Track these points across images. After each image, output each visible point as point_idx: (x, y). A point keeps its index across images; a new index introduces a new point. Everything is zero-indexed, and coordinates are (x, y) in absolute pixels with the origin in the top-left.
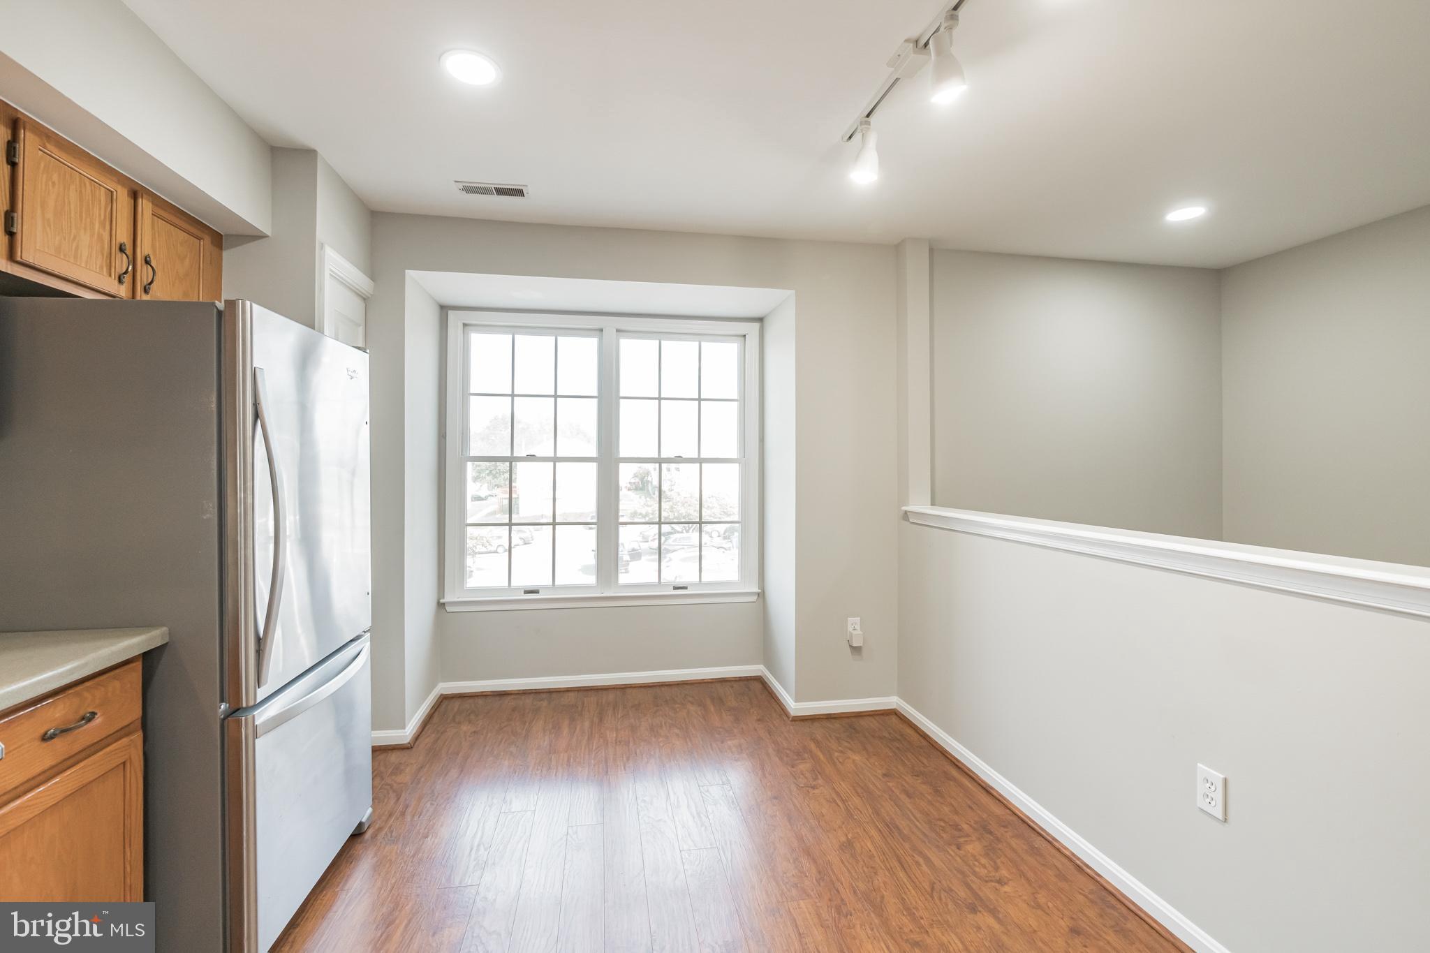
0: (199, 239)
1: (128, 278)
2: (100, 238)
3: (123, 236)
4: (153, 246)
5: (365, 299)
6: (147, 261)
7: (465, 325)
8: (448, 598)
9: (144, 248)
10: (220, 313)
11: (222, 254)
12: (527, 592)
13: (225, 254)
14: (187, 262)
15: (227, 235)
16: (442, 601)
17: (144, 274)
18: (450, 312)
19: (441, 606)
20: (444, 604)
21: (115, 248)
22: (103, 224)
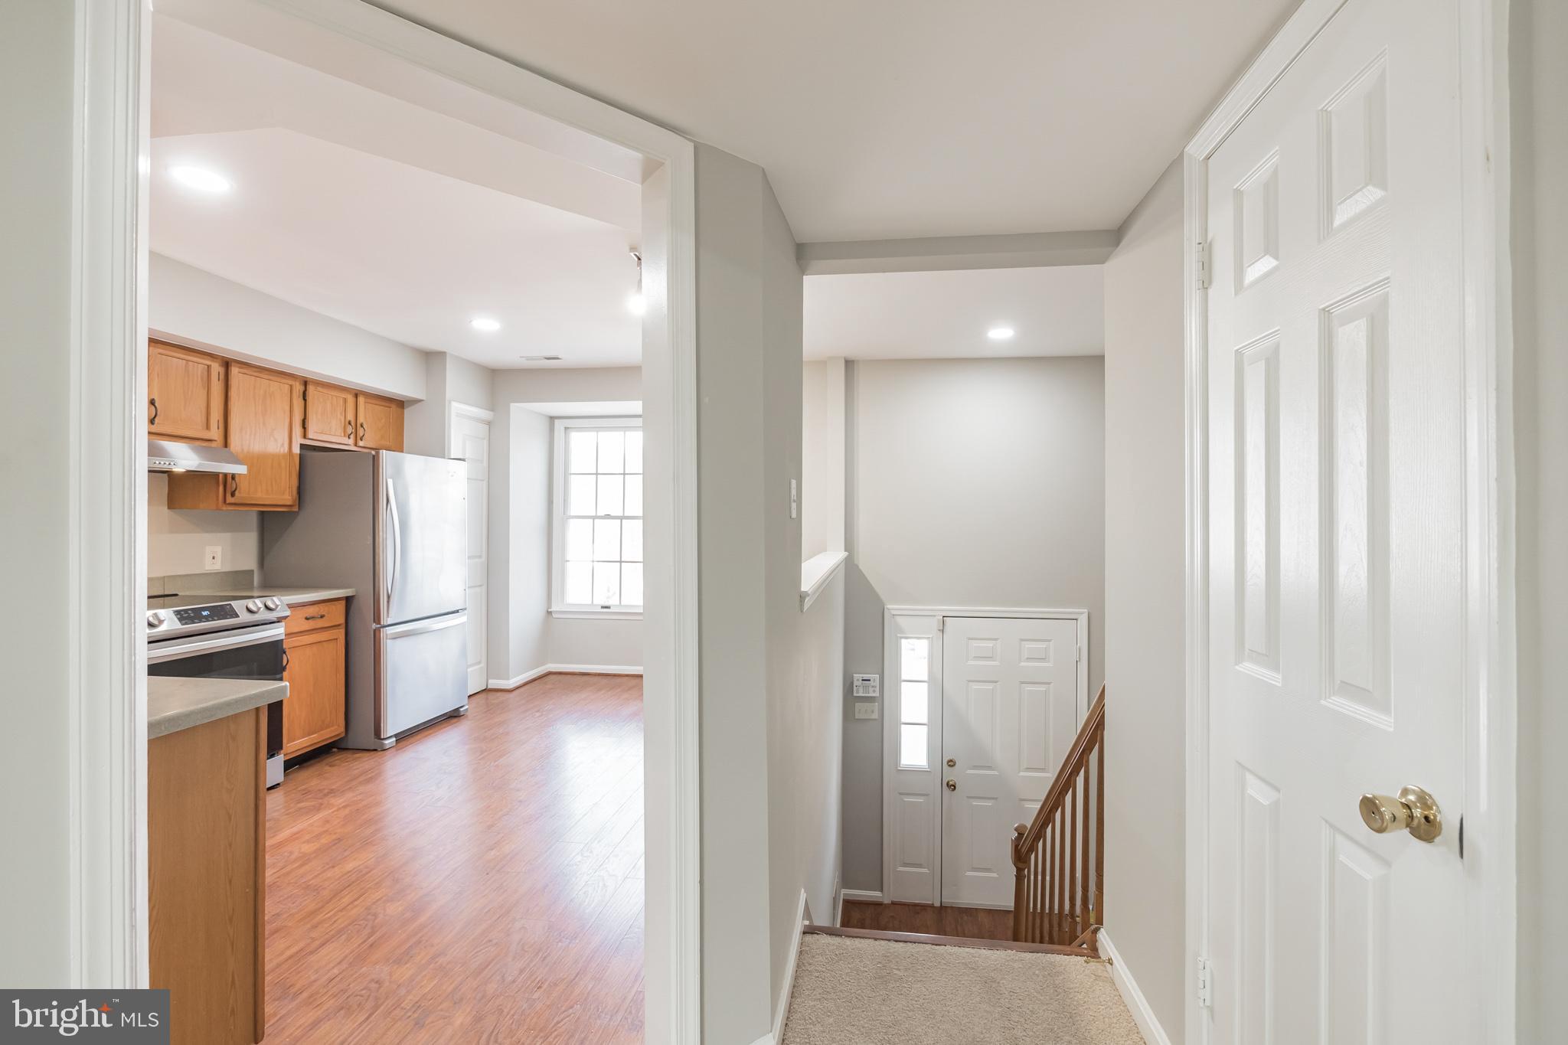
0: (390, 407)
1: (352, 436)
2: (340, 420)
3: (350, 417)
4: (365, 418)
5: (489, 423)
6: (362, 426)
7: (566, 428)
8: (553, 609)
9: (361, 420)
10: (374, 456)
11: (403, 414)
12: (603, 607)
13: (405, 411)
14: (383, 421)
15: (408, 401)
16: (549, 610)
17: (361, 432)
18: (556, 421)
19: (549, 613)
20: (551, 612)
21: (347, 423)
22: (341, 414)
